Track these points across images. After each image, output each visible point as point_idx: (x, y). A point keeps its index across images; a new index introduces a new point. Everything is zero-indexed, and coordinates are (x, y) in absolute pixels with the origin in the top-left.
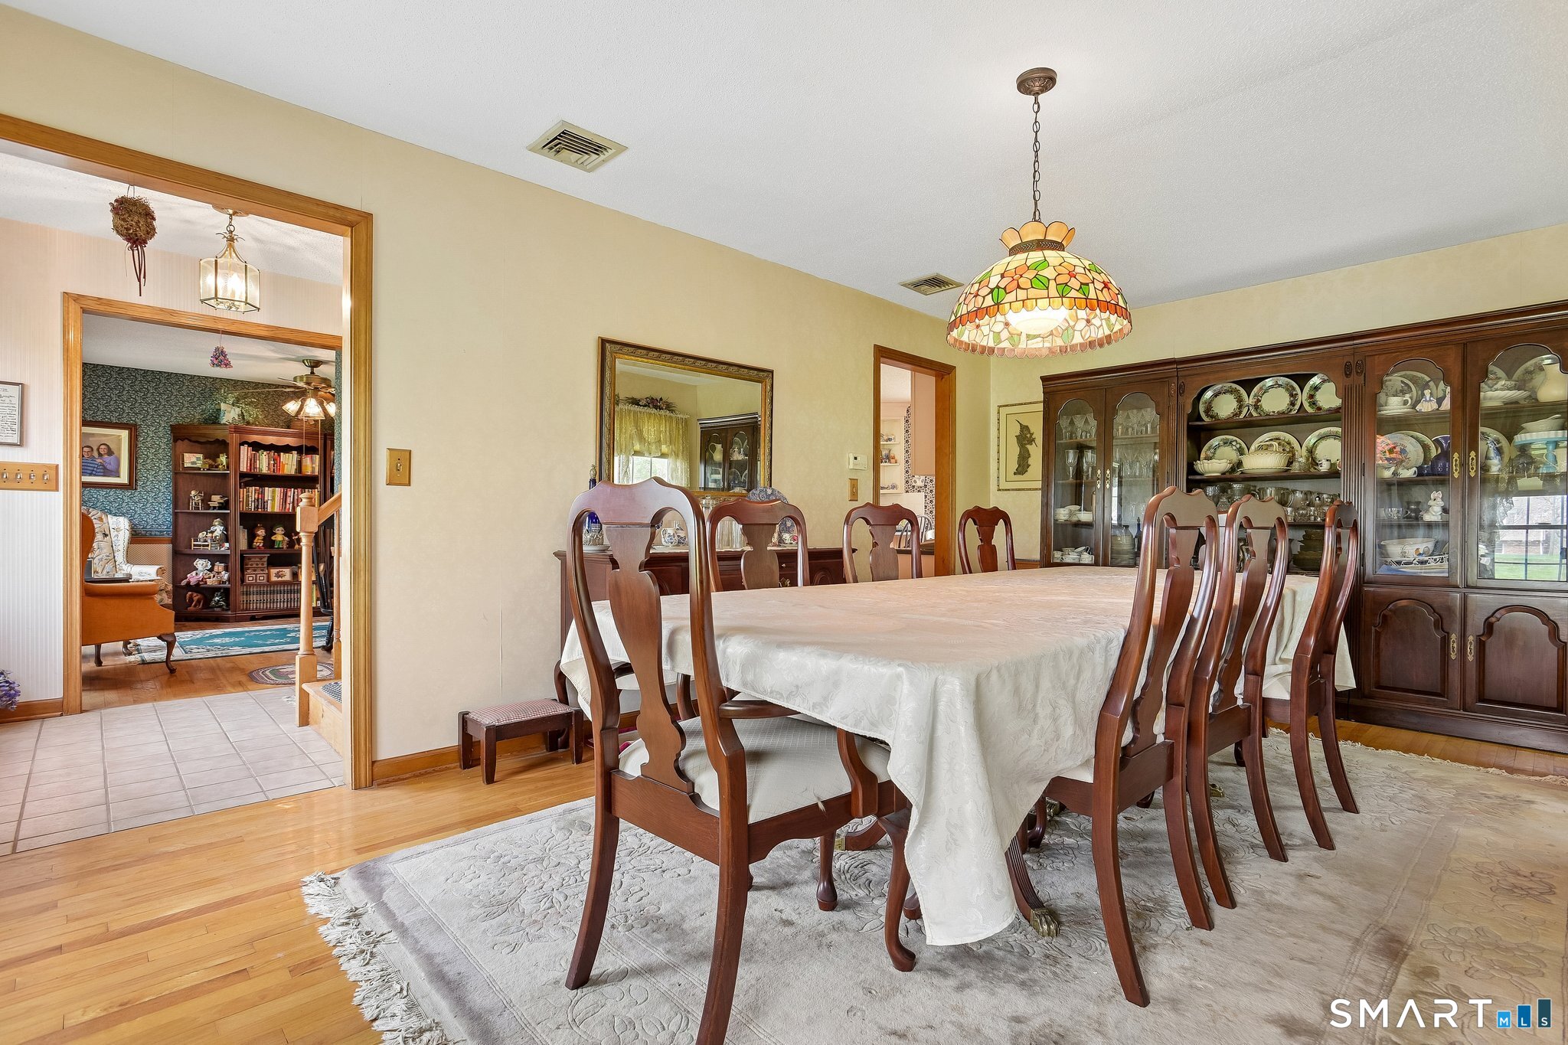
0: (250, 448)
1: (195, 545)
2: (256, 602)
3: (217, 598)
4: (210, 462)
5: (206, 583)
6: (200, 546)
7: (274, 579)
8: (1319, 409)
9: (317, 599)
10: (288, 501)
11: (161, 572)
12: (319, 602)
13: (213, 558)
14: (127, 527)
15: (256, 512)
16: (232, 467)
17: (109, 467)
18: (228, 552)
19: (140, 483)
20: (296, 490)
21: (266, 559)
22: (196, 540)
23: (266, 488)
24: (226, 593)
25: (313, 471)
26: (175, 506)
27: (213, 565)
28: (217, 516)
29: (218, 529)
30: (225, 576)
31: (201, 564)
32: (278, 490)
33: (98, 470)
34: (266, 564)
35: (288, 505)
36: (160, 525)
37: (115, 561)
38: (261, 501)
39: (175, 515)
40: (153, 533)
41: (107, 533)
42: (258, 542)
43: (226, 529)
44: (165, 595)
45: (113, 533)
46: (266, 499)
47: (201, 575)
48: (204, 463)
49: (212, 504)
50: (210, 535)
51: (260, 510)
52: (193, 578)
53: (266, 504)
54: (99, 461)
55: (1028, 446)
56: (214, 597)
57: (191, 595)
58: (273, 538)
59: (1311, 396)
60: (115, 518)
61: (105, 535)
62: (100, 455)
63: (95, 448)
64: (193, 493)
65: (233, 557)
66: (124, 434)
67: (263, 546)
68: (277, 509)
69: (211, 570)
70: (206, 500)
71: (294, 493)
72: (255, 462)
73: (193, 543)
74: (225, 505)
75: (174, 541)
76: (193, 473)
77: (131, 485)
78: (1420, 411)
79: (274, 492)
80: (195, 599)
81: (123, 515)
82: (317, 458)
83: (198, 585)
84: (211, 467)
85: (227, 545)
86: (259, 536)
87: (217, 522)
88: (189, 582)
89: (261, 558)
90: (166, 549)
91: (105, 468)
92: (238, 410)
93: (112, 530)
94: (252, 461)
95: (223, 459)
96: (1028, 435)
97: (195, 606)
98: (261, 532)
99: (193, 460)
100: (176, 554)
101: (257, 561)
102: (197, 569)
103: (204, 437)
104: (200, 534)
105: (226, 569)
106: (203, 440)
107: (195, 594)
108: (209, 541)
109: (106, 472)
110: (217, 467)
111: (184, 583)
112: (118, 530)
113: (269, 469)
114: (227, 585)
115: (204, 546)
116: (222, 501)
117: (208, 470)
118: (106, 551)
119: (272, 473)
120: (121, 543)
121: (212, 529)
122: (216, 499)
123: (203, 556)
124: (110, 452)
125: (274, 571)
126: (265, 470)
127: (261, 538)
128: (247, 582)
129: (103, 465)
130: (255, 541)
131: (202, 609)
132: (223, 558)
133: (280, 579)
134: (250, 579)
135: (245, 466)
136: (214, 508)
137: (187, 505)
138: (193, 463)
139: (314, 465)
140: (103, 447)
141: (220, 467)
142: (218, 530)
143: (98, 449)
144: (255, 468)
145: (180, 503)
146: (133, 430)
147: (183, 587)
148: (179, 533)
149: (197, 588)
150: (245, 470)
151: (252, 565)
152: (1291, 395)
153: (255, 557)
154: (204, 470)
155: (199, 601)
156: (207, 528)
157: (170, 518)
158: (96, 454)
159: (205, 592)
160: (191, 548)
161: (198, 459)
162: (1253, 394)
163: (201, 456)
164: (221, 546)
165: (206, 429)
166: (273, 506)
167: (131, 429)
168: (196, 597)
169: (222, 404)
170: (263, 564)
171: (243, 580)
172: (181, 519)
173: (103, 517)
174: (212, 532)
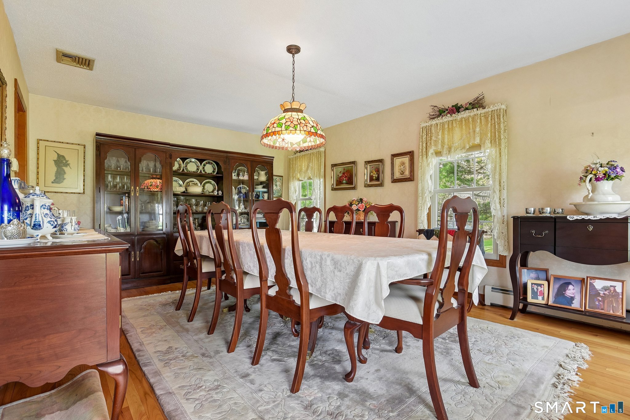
8: (206, 172)
55: (64, 168)
59: (203, 168)
78: (240, 179)
96: (64, 161)
152: (197, 166)
162: (185, 163)
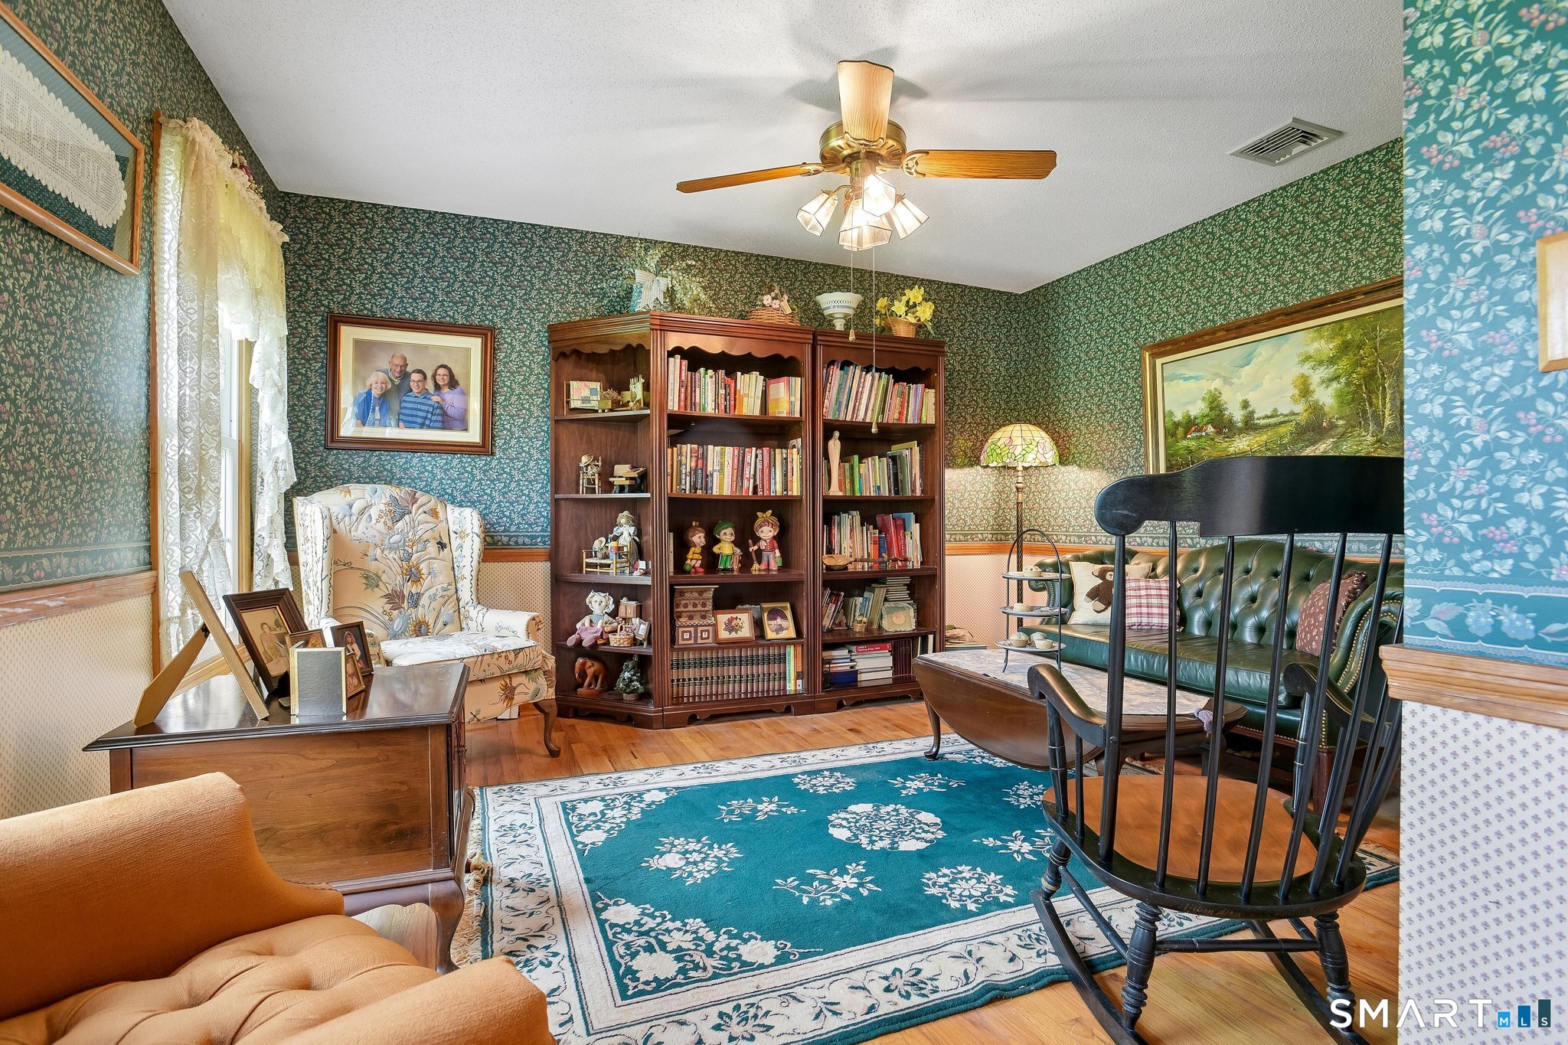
0: (685, 363)
1: (589, 565)
2: (693, 682)
3: (627, 675)
4: (615, 394)
5: (607, 643)
6: (595, 566)
7: (724, 635)
9: (798, 676)
10: (747, 474)
11: (533, 627)
12: (800, 682)
13: (618, 591)
14: (477, 530)
15: (693, 496)
16: (654, 400)
17: (451, 412)
18: (647, 581)
19: (499, 442)
20: (759, 452)
21: (710, 594)
22: (589, 556)
23: (710, 447)
24: (644, 664)
25: (791, 411)
26: (556, 488)
27: (617, 604)
28: (622, 505)
29: (625, 532)
30: (642, 630)
31: (598, 602)
32: (729, 450)
33: (434, 418)
34: (709, 607)
35: (745, 482)
36: (530, 525)
37: (458, 600)
38: (701, 474)
39: (556, 503)
40: (520, 541)
41: (445, 541)
42: (694, 559)
43: (639, 533)
44: (542, 681)
45: (455, 543)
46: (710, 469)
47: (599, 626)
48: (604, 398)
49: (617, 481)
50: (613, 544)
51: (699, 492)
52: (587, 631)
53: (709, 479)
54: (435, 398)
56: (621, 671)
57: (584, 664)
58: (716, 549)
60: (458, 510)
61: (442, 545)
62: (438, 387)
63: (429, 375)
64: (585, 459)
65: (656, 590)
66: (474, 344)
67: (701, 566)
68: (727, 492)
69: (614, 614)
70: (606, 474)
71: (756, 457)
72: (693, 391)
73: (586, 560)
74: (641, 483)
75: (553, 556)
76: (587, 421)
77: (484, 448)
79: (722, 454)
80: (590, 672)
81: (473, 504)
82: (796, 382)
83: (595, 645)
84: (617, 404)
85: (642, 564)
86: (695, 546)
87: (624, 517)
88: (580, 641)
89: (701, 593)
90: (539, 571)
91: (444, 414)
92: (664, 283)
93: (453, 536)
94: (689, 390)
95: (636, 388)
97: (590, 685)
98: (698, 538)
99: (586, 393)
100: (558, 581)
101: (697, 599)
102: (591, 612)
103: (606, 342)
104: (597, 542)
105: (640, 613)
106: (603, 349)
107: (589, 663)
108: (613, 556)
109: (446, 421)
110: (626, 404)
111: (571, 641)
112: (462, 534)
113: (717, 406)
114: (645, 650)
115: (602, 566)
116: (634, 474)
117: (611, 410)
118: (442, 579)
119: (722, 415)
120: (466, 561)
121: (616, 531)
122: (623, 472)
123: (600, 587)
124: (453, 383)
125: (723, 618)
126: (710, 410)
127: (698, 550)
128: (681, 642)
129: (442, 408)
130: (690, 556)
131: (600, 692)
132: (633, 592)
133: (733, 635)
134: (684, 637)
135: (677, 399)
136: (622, 489)
137: (574, 485)
138: (585, 400)
139: (793, 399)
140: (441, 371)
141: (631, 404)
142: (626, 534)
143: (434, 377)
144: (693, 404)
145: (563, 482)
146: (488, 334)
147: (569, 649)
148: (561, 539)
149: (594, 652)
150: (676, 408)
151: (686, 606)
153: (691, 591)
154: (603, 411)
155: (595, 677)
156: (607, 530)
157: (546, 511)
158: (430, 386)
159: (610, 661)
160: (581, 571)
161: (593, 391)
163: (597, 385)
164: (633, 568)
165: (611, 325)
166: (721, 487)
167: (486, 335)
168: (592, 667)
169: (638, 272)
170: (704, 605)
171: (673, 640)
172: (566, 512)
173: (439, 509)
174: (616, 538)
